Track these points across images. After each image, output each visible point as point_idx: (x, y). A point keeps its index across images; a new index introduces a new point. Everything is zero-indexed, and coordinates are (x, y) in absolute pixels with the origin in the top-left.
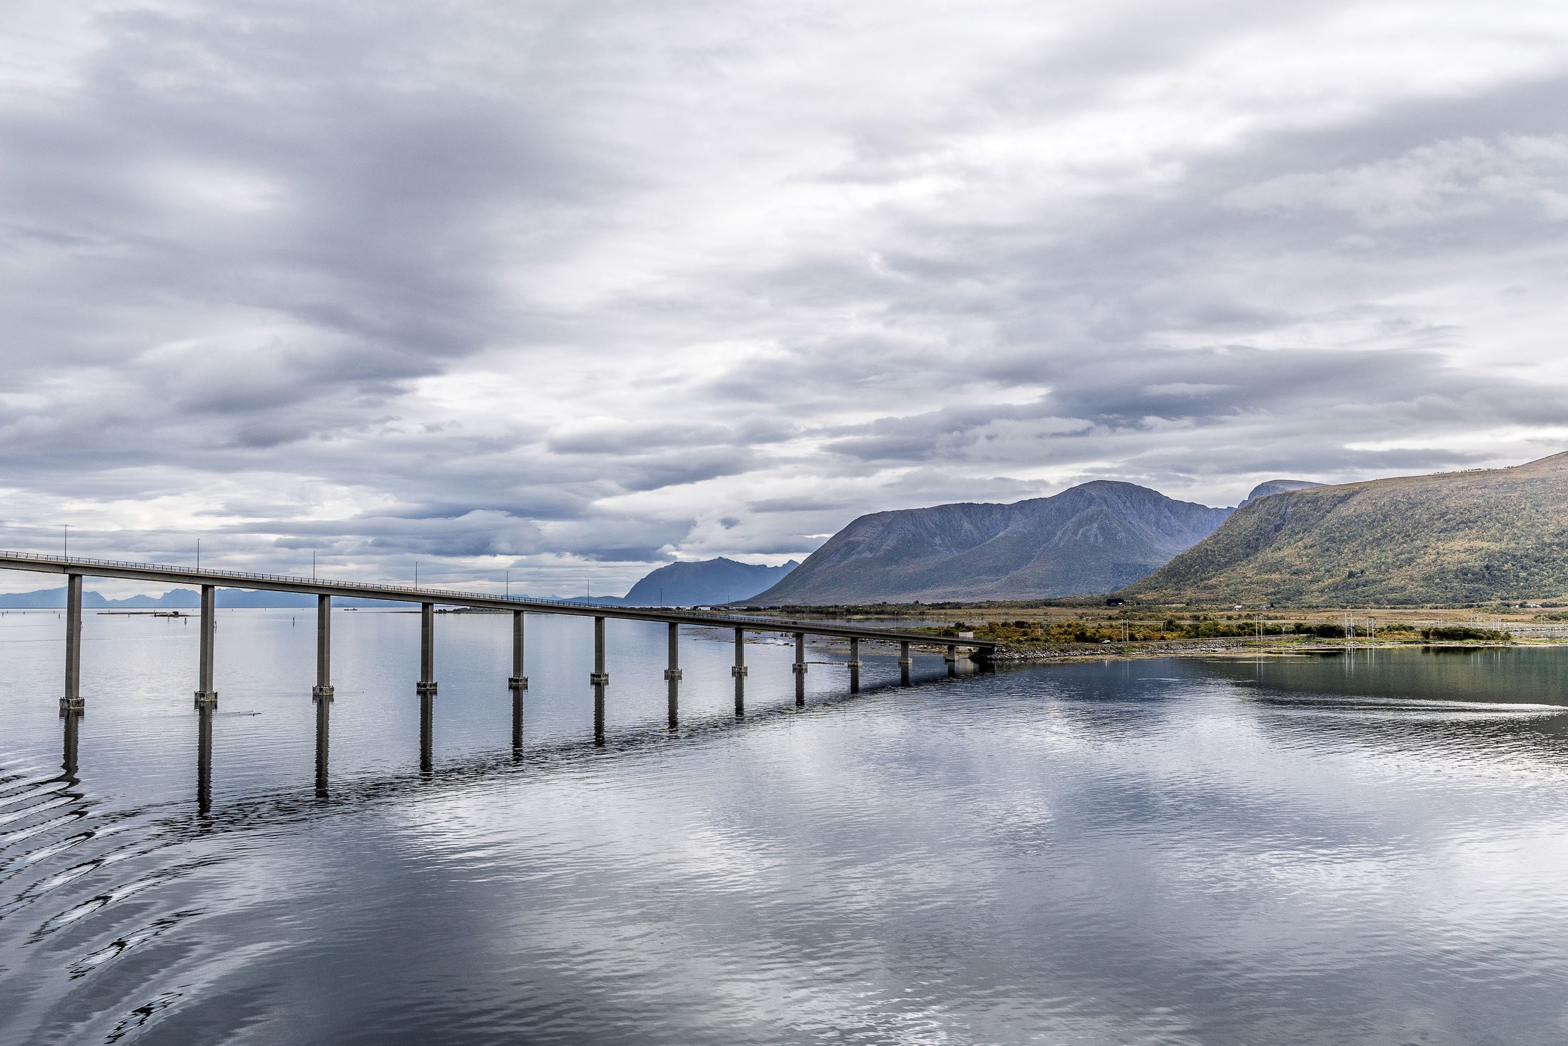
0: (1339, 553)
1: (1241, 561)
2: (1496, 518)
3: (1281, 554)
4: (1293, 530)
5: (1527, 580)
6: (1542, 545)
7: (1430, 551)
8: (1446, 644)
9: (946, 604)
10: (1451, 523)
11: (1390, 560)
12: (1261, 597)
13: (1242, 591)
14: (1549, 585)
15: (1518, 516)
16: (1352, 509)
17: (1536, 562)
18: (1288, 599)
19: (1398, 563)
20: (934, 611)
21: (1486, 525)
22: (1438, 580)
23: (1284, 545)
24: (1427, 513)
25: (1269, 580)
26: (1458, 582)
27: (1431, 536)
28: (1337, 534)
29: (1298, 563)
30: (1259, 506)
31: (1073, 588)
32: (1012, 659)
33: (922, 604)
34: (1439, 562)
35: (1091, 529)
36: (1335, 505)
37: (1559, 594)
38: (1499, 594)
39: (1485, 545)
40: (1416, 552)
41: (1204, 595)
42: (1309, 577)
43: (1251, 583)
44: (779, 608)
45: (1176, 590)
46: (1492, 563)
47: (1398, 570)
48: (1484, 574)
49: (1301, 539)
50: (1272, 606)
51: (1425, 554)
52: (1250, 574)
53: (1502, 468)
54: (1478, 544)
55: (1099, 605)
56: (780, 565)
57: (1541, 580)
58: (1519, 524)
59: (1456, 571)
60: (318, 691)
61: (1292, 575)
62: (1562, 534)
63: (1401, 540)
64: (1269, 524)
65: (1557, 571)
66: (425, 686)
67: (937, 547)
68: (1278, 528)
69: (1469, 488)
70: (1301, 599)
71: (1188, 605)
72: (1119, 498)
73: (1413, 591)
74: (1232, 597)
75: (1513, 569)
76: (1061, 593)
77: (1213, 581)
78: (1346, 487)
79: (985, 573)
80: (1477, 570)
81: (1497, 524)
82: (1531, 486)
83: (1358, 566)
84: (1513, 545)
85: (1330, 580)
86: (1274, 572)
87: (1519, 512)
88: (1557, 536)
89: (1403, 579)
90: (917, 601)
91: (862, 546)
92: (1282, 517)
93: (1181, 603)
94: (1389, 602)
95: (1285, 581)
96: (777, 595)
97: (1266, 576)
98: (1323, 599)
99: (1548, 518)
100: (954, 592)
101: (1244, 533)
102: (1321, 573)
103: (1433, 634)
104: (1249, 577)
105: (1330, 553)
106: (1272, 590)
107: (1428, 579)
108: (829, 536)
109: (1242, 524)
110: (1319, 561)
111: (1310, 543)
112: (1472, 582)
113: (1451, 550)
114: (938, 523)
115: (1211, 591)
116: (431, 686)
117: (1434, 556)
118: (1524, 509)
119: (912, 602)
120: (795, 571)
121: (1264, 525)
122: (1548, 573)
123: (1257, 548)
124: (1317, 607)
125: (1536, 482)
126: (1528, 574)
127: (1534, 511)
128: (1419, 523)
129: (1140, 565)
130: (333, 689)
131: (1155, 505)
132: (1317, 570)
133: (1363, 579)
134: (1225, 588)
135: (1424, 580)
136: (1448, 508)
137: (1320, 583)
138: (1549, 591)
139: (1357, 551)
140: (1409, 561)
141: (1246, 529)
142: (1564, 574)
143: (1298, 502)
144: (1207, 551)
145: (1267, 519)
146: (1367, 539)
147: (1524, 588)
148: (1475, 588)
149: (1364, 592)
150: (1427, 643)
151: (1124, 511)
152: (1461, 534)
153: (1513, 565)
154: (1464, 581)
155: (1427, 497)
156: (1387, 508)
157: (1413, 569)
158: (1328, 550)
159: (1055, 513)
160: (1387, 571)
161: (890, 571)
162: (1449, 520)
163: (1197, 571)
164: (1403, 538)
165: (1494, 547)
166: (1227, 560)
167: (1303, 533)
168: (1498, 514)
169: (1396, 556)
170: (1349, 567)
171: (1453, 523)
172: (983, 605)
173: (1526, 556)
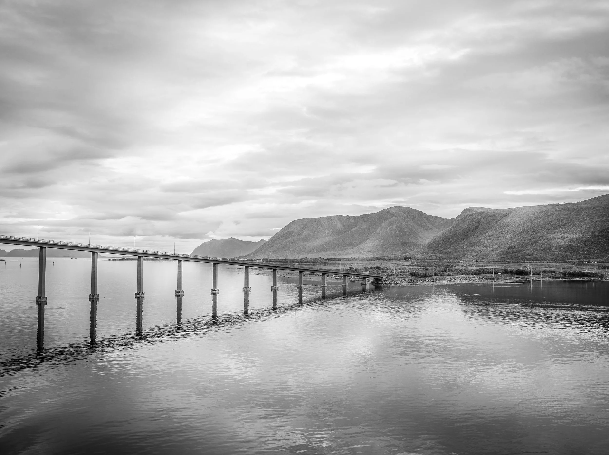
0: (504, 238)
1: (461, 241)
2: (573, 224)
3: (479, 238)
4: (483, 228)
5: (588, 251)
6: (594, 235)
7: (544, 238)
8: (574, 279)
9: (333, 258)
10: (553, 226)
11: (526, 242)
12: (471, 257)
13: (462, 254)
14: (598, 253)
15: (583, 223)
16: (510, 220)
17: (592, 243)
18: (483, 258)
19: (531, 243)
20: (330, 262)
21: (569, 227)
22: (548, 250)
23: (480, 234)
24: (543, 221)
25: (473, 250)
26: (557, 252)
27: (545, 231)
28: (503, 230)
29: (486, 242)
30: (468, 218)
31: (385, 252)
32: (391, 284)
33: (323, 259)
34: (549, 243)
35: (393, 227)
36: (502, 218)
37: (602, 257)
38: (575, 257)
39: (569, 235)
40: (538, 239)
41: (445, 256)
42: (491, 249)
43: (466, 251)
44: (261, 260)
45: (433, 254)
46: (572, 243)
47: (530, 246)
48: (568, 248)
49: (487, 232)
50: (477, 261)
51: (542, 239)
52: (465, 247)
53: (575, 202)
54: (566, 235)
55: (400, 260)
56: (257, 241)
57: (594, 251)
58: (584, 227)
59: (556, 247)
60: (91, 296)
61: (484, 248)
62: (603, 231)
63: (531, 233)
64: (473, 225)
65: (601, 247)
66: (139, 294)
67: (326, 234)
68: (477, 227)
69: (561, 211)
70: (488, 258)
71: (439, 260)
72: (405, 214)
73: (537, 255)
74: (458, 257)
75: (581, 246)
76: (380, 255)
77: (449, 250)
78: (507, 210)
79: (347, 245)
80: (565, 246)
81: (574, 227)
82: (589, 210)
83: (513, 244)
84: (581, 236)
85: (500, 250)
86: (476, 246)
87: (584, 222)
88: (601, 232)
89: (532, 250)
90: (320, 258)
91: (294, 234)
92: (479, 223)
93: (436, 259)
94: (527, 260)
95: (481, 250)
96: (257, 254)
97: (473, 248)
98: (498, 258)
99: (596, 224)
100: (334, 254)
101: (462, 229)
102: (497, 247)
103: (568, 274)
104: (465, 248)
105: (500, 238)
106: (475, 254)
107: (544, 250)
108: (280, 229)
109: (461, 225)
110: (495, 242)
111: (492, 234)
112: (563, 251)
113: (554, 238)
114: (327, 224)
115: (448, 254)
116: (142, 294)
117: (546, 240)
118: (586, 220)
119: (318, 257)
120: (265, 244)
121: (470, 226)
122: (597, 248)
123: (468, 236)
124: (497, 262)
125: (591, 208)
126: (588, 249)
127: (590, 221)
128: (539, 226)
129: (414, 243)
130: (98, 296)
131: (420, 217)
132: (495, 246)
133: (515, 250)
134: (455, 253)
135: (542, 250)
136: (552, 219)
137: (496, 251)
138: (598, 256)
139: (512, 238)
140: (535, 242)
141: (463, 228)
142: (604, 248)
143: (486, 216)
144: (446, 237)
145: (472, 223)
146: (516, 232)
147: (586, 254)
148: (565, 254)
149: (515, 255)
150: (566, 278)
151: (407, 219)
152: (558, 231)
153: (581, 244)
154: (560, 251)
155: (542, 214)
156: (525, 219)
157: (537, 245)
158: (499, 237)
159: (377, 220)
160: (526, 246)
161: (307, 244)
162: (553, 225)
163: (441, 246)
164: (532, 232)
165: (573, 236)
166: (454, 241)
167: (488, 229)
168: (574, 222)
169: (529, 240)
170: (509, 245)
171: (554, 226)
172: (350, 259)
173: (587, 241)
